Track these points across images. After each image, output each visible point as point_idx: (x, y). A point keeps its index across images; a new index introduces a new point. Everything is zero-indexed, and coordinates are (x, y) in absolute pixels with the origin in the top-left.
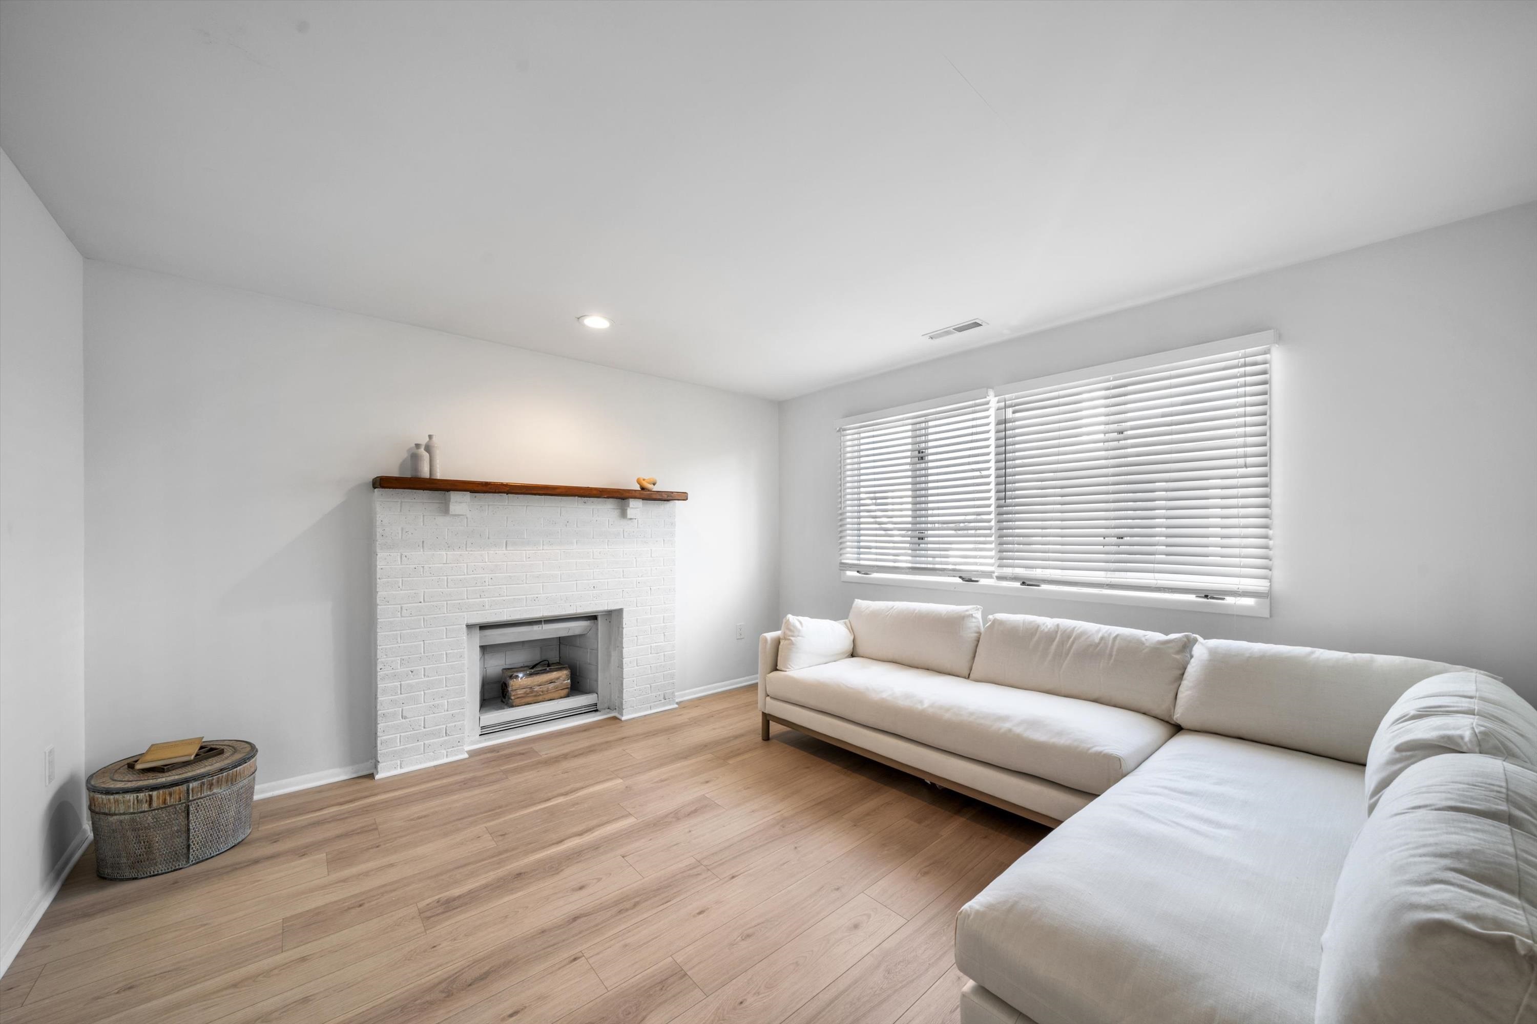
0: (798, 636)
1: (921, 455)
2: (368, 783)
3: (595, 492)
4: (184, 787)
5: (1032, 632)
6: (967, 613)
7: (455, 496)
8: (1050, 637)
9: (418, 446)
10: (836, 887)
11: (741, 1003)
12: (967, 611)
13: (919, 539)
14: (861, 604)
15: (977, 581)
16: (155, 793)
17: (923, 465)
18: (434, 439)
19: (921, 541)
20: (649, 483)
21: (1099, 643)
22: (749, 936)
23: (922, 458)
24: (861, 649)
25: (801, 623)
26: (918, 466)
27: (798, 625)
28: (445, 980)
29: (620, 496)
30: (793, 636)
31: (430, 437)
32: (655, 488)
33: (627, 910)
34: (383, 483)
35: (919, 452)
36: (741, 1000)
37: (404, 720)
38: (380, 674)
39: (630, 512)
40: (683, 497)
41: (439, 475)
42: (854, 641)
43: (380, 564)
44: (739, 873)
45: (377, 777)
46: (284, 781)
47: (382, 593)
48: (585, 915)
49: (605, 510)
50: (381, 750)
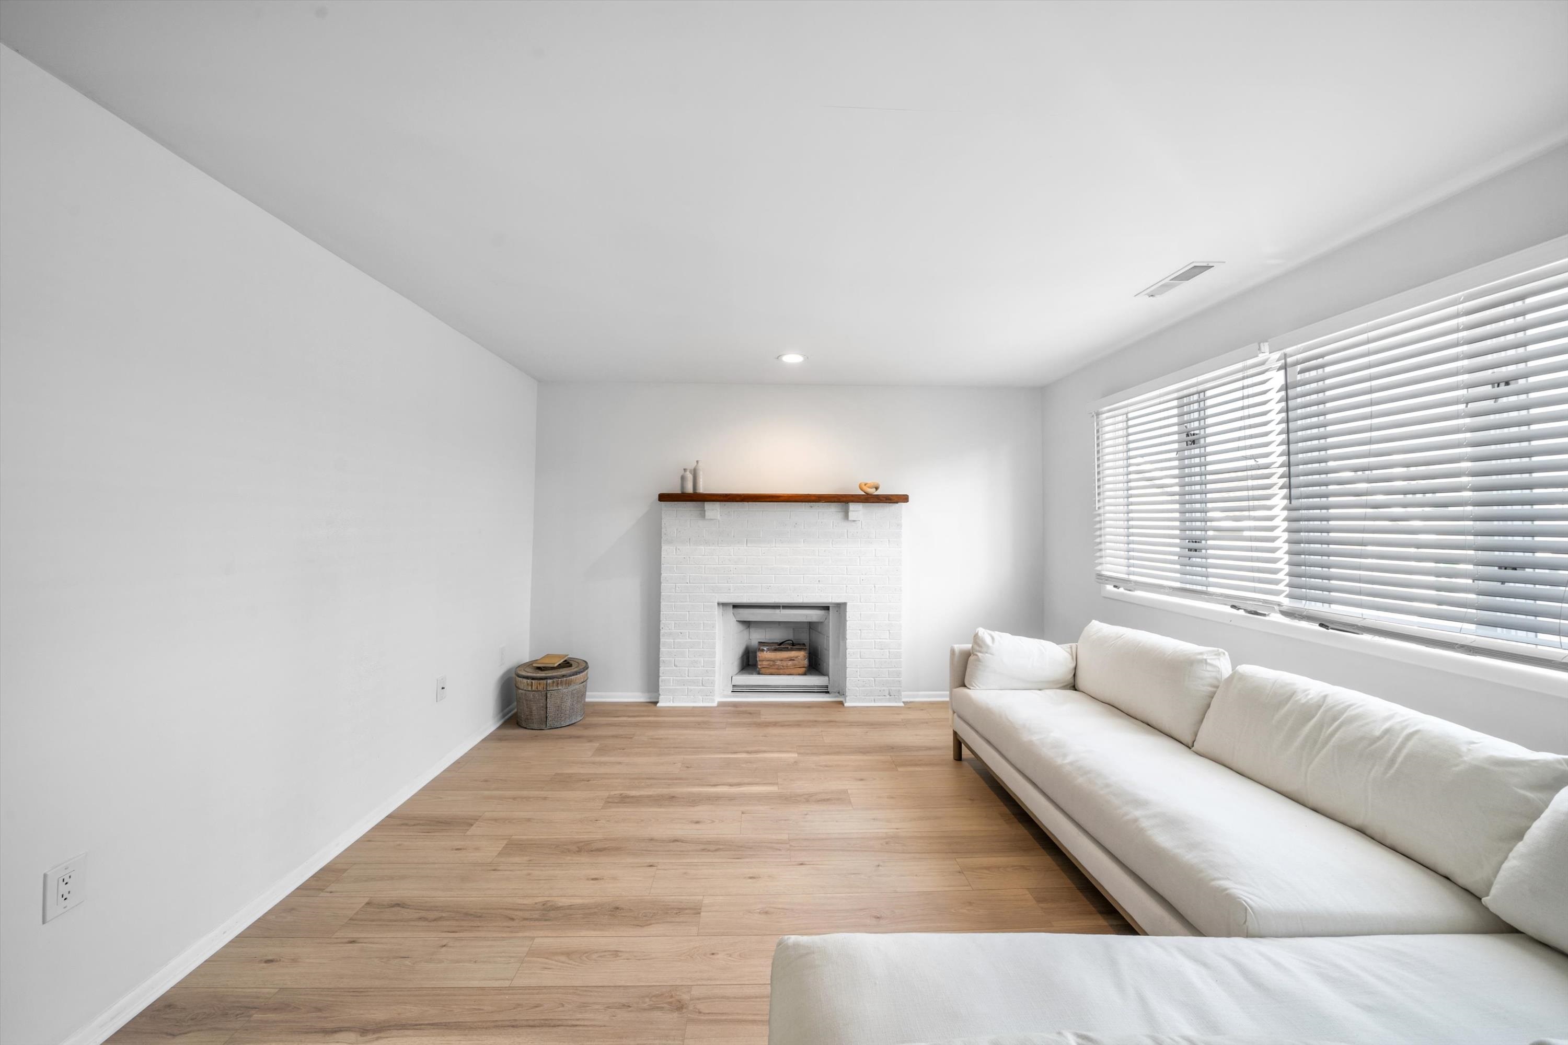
0: (987, 653)
1: (1191, 438)
2: (652, 707)
3: (813, 498)
4: (545, 681)
5: (1283, 697)
6: (1200, 657)
7: (708, 506)
8: (1307, 712)
9: (685, 470)
10: (878, 916)
11: (713, 954)
12: (1201, 654)
13: (1190, 550)
14: (1098, 628)
15: (1264, 615)
16: (533, 681)
17: (1197, 451)
18: (700, 464)
19: (1193, 553)
20: (869, 488)
21: (1379, 738)
22: (766, 913)
23: (1194, 442)
24: (1082, 682)
25: (993, 638)
26: (1186, 453)
27: (988, 640)
28: (585, 842)
29: (842, 500)
30: (980, 652)
31: (697, 462)
32: (878, 492)
33: (709, 851)
34: (663, 498)
35: (1188, 435)
36: (713, 952)
37: (675, 668)
38: (662, 632)
39: (852, 515)
40: (904, 499)
41: (702, 489)
42: (1075, 668)
43: (663, 554)
44: (808, 863)
45: (658, 705)
46: (603, 694)
47: (664, 575)
48: (682, 841)
49: (831, 512)
50: (662, 687)
